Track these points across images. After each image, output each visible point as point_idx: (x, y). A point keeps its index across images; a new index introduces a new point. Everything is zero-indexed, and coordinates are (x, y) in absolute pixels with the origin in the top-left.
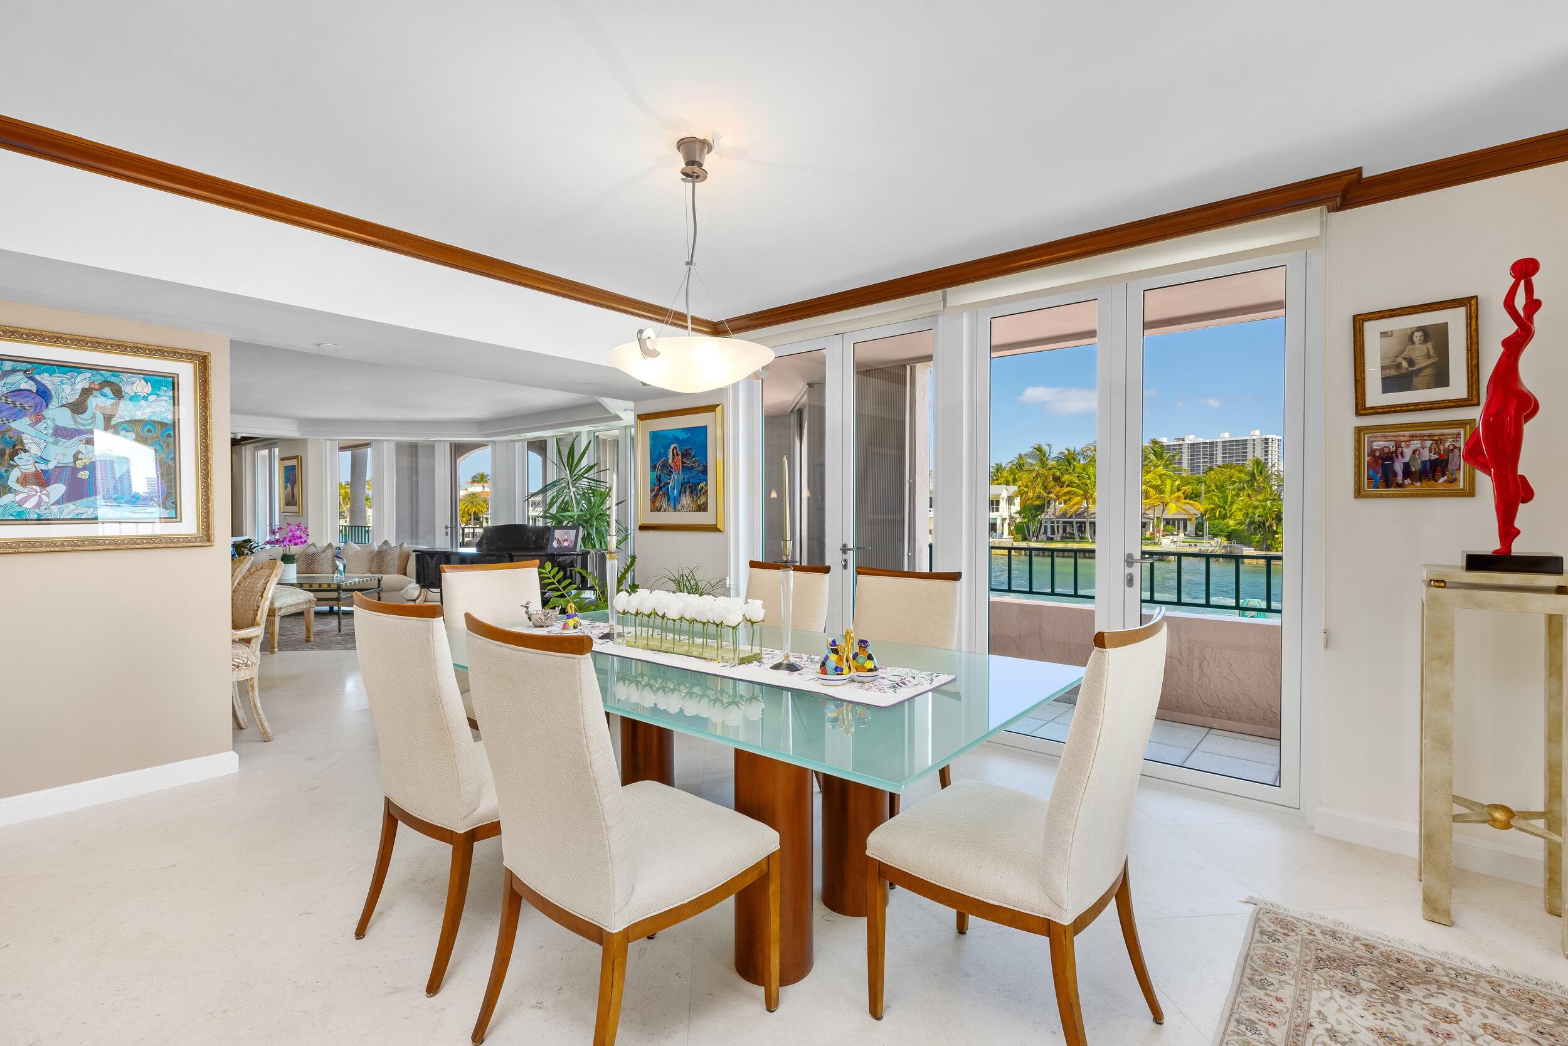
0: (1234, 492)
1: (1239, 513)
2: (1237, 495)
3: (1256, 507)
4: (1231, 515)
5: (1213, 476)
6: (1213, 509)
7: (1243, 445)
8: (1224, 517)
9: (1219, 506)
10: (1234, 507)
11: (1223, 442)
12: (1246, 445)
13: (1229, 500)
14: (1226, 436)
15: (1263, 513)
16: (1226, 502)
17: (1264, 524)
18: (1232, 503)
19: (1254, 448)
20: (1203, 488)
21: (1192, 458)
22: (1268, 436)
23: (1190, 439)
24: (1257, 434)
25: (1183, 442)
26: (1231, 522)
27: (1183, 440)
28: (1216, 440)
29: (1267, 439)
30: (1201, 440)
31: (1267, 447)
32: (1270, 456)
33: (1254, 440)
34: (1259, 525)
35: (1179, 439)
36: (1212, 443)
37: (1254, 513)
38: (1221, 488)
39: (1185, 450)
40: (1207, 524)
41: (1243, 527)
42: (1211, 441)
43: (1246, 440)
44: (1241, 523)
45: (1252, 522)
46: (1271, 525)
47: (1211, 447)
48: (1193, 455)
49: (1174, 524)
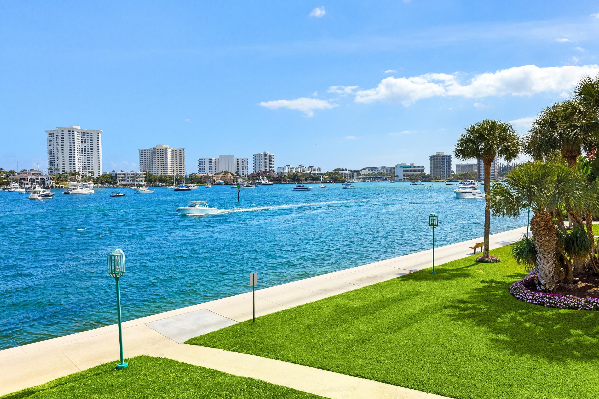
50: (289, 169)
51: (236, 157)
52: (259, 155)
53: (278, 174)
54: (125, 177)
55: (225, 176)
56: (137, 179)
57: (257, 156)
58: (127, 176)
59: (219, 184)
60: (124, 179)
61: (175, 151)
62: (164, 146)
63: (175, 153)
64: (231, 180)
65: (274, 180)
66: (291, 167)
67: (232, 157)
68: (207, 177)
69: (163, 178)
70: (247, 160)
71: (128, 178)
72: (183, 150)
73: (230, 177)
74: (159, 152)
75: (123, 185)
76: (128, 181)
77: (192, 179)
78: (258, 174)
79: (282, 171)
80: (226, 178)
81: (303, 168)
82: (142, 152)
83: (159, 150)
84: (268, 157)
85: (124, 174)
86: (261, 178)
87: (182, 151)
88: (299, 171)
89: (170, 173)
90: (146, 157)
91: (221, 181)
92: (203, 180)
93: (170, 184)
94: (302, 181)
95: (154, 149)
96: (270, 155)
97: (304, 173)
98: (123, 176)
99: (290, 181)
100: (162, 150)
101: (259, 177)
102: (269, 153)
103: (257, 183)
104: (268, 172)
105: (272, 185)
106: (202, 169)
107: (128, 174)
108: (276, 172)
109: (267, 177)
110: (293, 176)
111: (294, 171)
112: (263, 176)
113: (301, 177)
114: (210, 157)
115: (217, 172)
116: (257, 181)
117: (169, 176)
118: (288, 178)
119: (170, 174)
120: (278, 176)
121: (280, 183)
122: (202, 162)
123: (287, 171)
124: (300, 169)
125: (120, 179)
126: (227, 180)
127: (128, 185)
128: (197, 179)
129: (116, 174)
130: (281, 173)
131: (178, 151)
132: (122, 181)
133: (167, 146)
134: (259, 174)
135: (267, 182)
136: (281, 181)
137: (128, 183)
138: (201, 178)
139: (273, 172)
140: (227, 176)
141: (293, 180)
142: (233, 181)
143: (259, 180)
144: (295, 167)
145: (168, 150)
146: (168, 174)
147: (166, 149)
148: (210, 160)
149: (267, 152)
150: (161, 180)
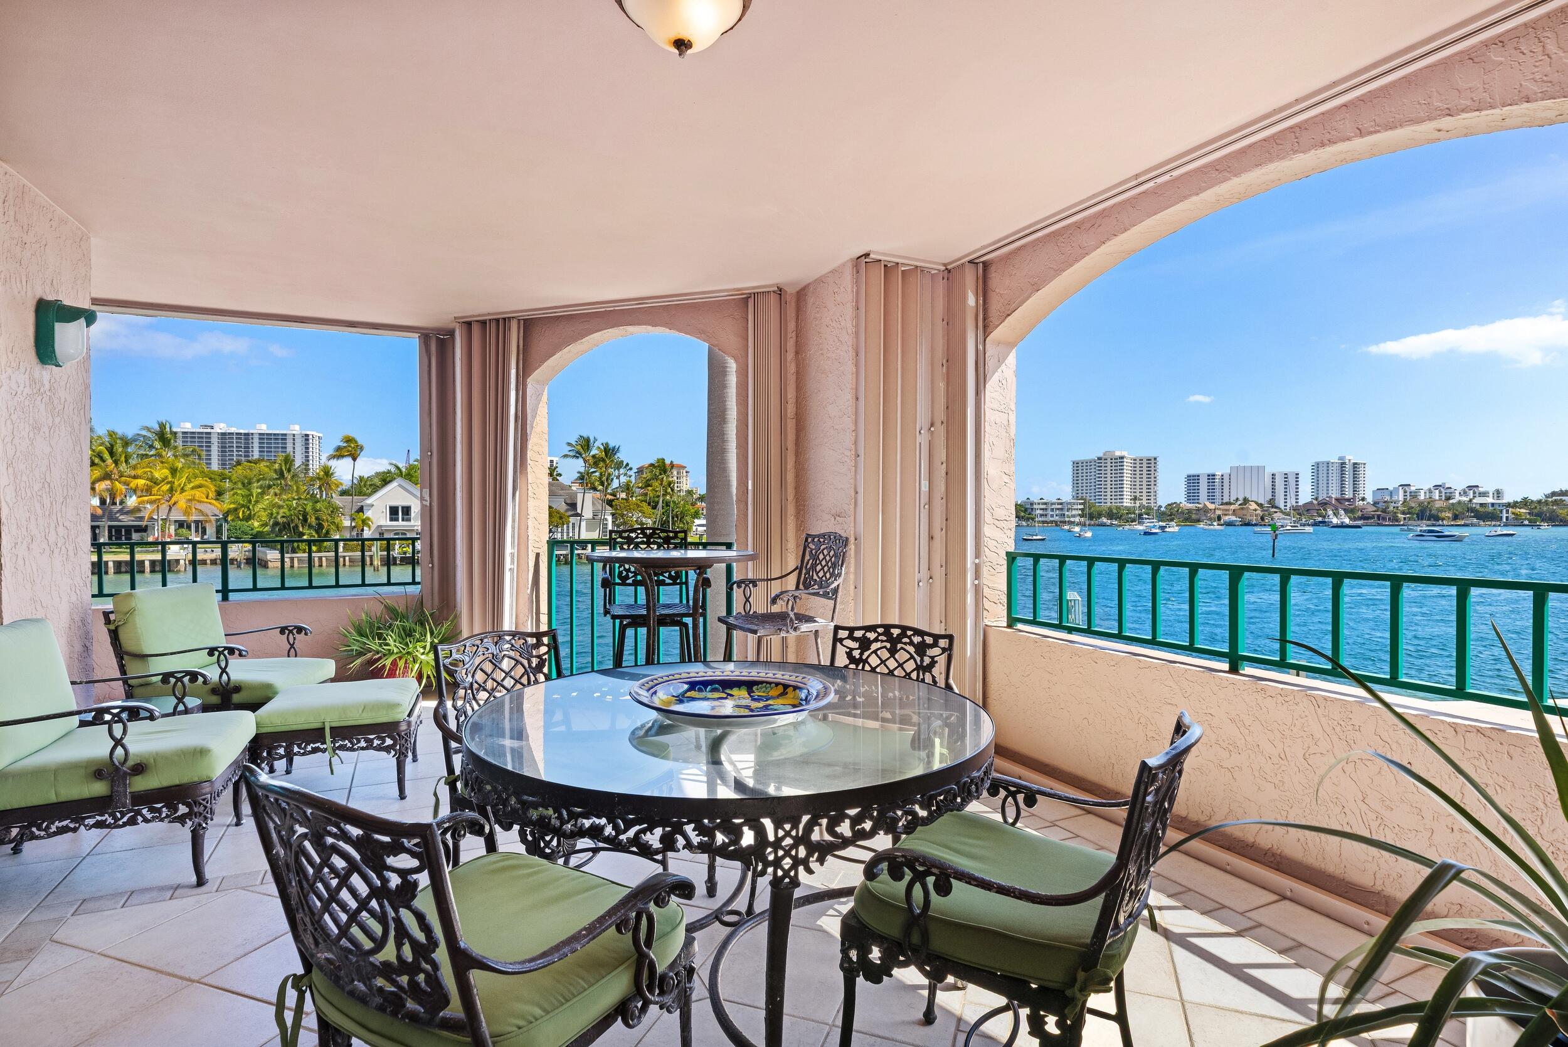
0: (259, 491)
1: (263, 513)
2: (263, 493)
3: (280, 507)
4: (254, 515)
5: (240, 472)
6: (236, 510)
7: (282, 439)
8: (248, 518)
9: (243, 506)
10: (260, 506)
11: (260, 434)
12: (285, 439)
13: (253, 500)
14: (263, 428)
15: (288, 513)
16: (250, 501)
17: (289, 525)
18: (257, 502)
19: (294, 444)
20: (228, 485)
21: (223, 449)
22: (308, 433)
23: (221, 427)
24: (296, 429)
25: (212, 431)
26: (256, 524)
27: (212, 428)
28: (251, 432)
29: (307, 435)
30: (233, 430)
31: (308, 444)
32: (311, 454)
33: (294, 435)
34: (284, 526)
35: (206, 426)
36: (247, 435)
37: (278, 513)
38: (247, 484)
39: (215, 440)
40: (225, 527)
41: (267, 529)
42: (246, 432)
43: (285, 435)
44: (265, 525)
45: (276, 524)
46: (297, 526)
47: (245, 439)
48: (225, 447)
49: (189, 527)
50: (1408, 494)
51: (1269, 471)
52: (1325, 465)
53: (1375, 504)
54: (1046, 509)
55: (1242, 509)
56: (1067, 513)
57: (1320, 466)
58: (1050, 507)
59: (1230, 524)
60: (1045, 513)
61: (1138, 462)
62: (1118, 454)
63: (1138, 465)
64: (1256, 515)
65: (1364, 518)
66: (1413, 489)
67: (1260, 470)
68: (1206, 510)
69: (1115, 511)
70: (1297, 474)
71: (1052, 510)
72: (1155, 459)
73: (1255, 510)
74: (1109, 464)
75: (1043, 522)
76: (1052, 516)
77: (1171, 513)
78: (1324, 504)
79: (1388, 498)
80: (1244, 512)
81: (1448, 491)
82: (1076, 465)
83: (1109, 461)
84: (1348, 468)
85: (1045, 504)
86: (1330, 513)
87: (1153, 461)
88: (1437, 498)
89: (1127, 503)
90: (1084, 474)
91: (1233, 518)
92: (1194, 516)
93: (1128, 521)
94: (1443, 519)
95: (1099, 459)
96: (1355, 464)
97: (1451, 501)
98: (1044, 507)
99: (1410, 519)
100: (1113, 461)
101: (1325, 510)
102: (1351, 458)
103: (1320, 522)
104: (1349, 500)
105: (1359, 527)
106: (1192, 495)
107: (1052, 504)
108: (1370, 499)
109: (1344, 510)
110: (1418, 509)
111: (1422, 497)
112: (1337, 509)
113: (1441, 510)
114: (1211, 472)
115: (1226, 500)
116: (1320, 519)
117: (1126, 507)
118: (1403, 513)
119: (1129, 505)
120: (1375, 509)
121: (1379, 525)
122: (1193, 481)
123: (1401, 498)
124: (1440, 492)
125: (1038, 512)
126: (1248, 515)
127: (1052, 522)
128: (1182, 513)
129: (1032, 504)
130: (1385, 502)
131: (1145, 462)
132: (1041, 515)
133: (1124, 453)
134: (1326, 504)
135: (1347, 521)
136: (1384, 519)
137: (1052, 519)
138: (1190, 511)
139: (1363, 499)
140: (1248, 508)
141: (1418, 517)
142: (1262, 519)
143: (1324, 517)
144: (1426, 487)
145: (1125, 460)
146: (1125, 504)
147: (1122, 458)
148: (1211, 477)
149: (1348, 457)
150: (1111, 515)
